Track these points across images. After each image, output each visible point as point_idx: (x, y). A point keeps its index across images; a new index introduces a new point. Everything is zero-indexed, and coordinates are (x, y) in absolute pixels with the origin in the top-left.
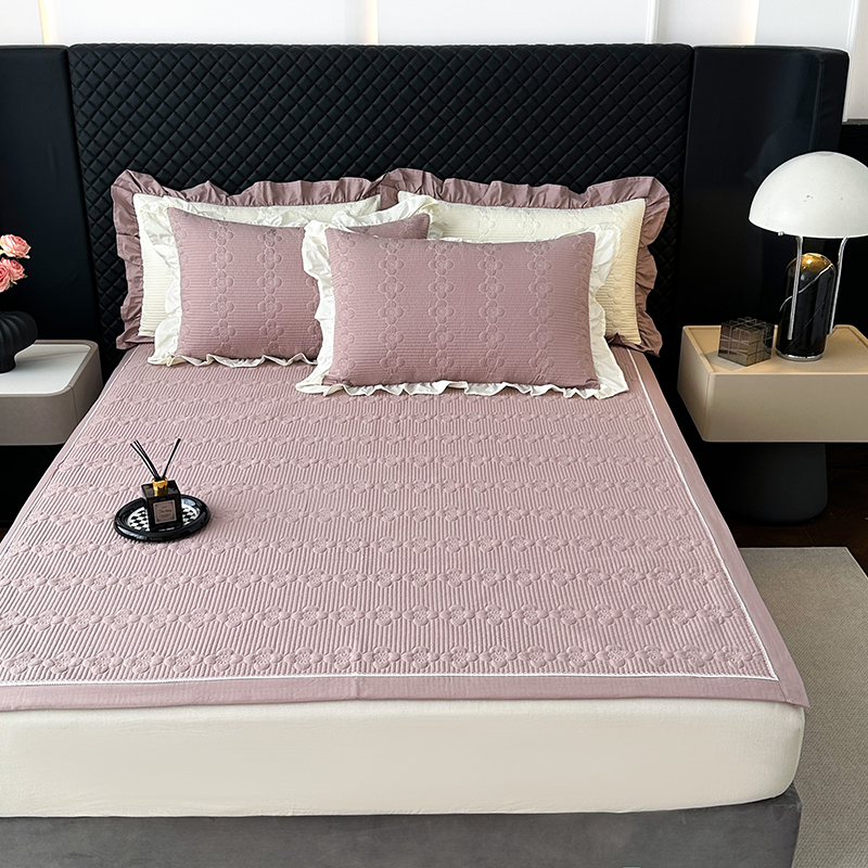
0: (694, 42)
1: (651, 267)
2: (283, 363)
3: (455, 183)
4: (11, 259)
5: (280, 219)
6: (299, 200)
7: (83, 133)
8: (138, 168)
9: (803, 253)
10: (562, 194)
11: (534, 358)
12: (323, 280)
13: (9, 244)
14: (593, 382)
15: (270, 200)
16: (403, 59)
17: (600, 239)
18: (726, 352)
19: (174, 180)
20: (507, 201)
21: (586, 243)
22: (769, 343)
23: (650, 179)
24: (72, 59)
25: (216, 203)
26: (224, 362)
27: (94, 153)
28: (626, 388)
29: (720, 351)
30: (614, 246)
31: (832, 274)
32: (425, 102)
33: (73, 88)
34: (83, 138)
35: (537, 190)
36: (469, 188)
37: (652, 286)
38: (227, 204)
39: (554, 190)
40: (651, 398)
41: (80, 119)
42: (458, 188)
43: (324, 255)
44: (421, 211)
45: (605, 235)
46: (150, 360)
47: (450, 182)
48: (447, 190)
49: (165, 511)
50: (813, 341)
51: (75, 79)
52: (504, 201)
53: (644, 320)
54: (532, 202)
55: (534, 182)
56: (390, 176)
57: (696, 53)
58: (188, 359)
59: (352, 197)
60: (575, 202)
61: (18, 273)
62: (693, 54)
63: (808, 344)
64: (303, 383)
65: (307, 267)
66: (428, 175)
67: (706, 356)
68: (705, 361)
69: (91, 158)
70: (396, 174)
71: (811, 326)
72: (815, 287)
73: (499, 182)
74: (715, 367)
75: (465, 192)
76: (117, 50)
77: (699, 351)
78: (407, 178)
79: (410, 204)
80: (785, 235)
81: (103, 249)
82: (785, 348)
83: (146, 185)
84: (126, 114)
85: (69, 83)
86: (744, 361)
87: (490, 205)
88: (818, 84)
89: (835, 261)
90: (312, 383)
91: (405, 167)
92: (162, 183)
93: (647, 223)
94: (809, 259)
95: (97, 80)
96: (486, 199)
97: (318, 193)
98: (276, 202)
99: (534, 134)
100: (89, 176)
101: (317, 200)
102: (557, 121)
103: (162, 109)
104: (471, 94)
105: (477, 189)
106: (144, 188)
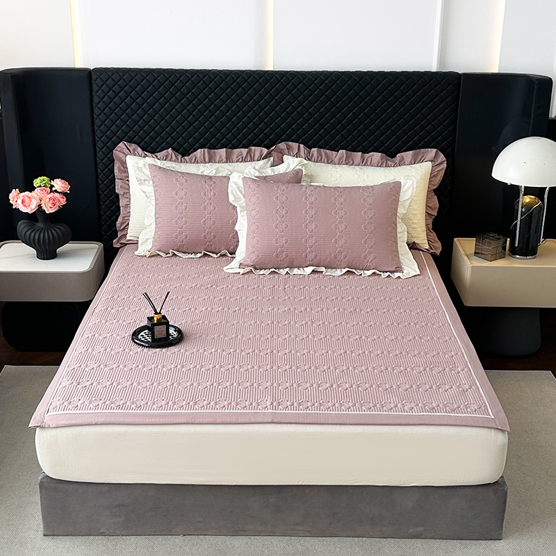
0: (461, 70)
1: (435, 202)
2: (214, 255)
3: (317, 151)
4: (59, 193)
5: (214, 171)
6: (224, 160)
7: (98, 120)
8: (129, 140)
9: (524, 195)
10: (382, 158)
11: (364, 254)
12: (240, 207)
13: (59, 184)
14: (399, 269)
15: (207, 160)
16: (288, 78)
17: (404, 185)
18: (479, 253)
19: (151, 148)
20: (348, 162)
21: (396, 188)
22: (504, 248)
23: (435, 150)
24: (94, 77)
25: (175, 161)
26: (180, 255)
27: (104, 131)
28: (418, 272)
29: (475, 253)
30: (413, 189)
31: (541, 208)
32: (300, 104)
33: (93, 93)
34: (97, 122)
35: (367, 155)
36: (326, 154)
37: (436, 214)
38: (181, 162)
39: (377, 156)
40: (433, 279)
41: (97, 111)
42: (319, 154)
43: (241, 192)
44: (298, 167)
45: (407, 183)
46: (136, 253)
47: (314, 150)
48: (313, 155)
49: (160, 331)
50: (530, 248)
51: (95, 88)
52: (347, 162)
53: (431, 234)
54: (364, 163)
55: (365, 151)
56: (278, 146)
57: (462, 77)
58: (159, 253)
59: (256, 159)
60: (389, 163)
61: (63, 201)
62: (460, 78)
63: (528, 249)
64: (228, 267)
65: (231, 199)
66: (302, 146)
67: (467, 255)
68: (466, 258)
69: (101, 134)
70: (282, 145)
71: (529, 238)
72: (531, 215)
73: (344, 151)
74: (472, 262)
75: (324, 156)
76: (121, 71)
77: (463, 252)
78: (289, 148)
79: (291, 163)
80: (512, 185)
81: (106, 188)
82: (514, 251)
83: (134, 150)
84: (124, 109)
85: (91, 90)
86: (489, 259)
87: (339, 164)
88: (534, 97)
89: (542, 200)
90: (233, 267)
91: (288, 141)
92: (143, 149)
93: (432, 177)
94: (527, 199)
95: (108, 89)
96: (336, 160)
97: (235, 156)
98: (211, 161)
99: (365, 122)
100: (100, 145)
101: (235, 160)
102: (379, 115)
103: (145, 106)
104: (329, 99)
105: (330, 155)
106: (133, 152)
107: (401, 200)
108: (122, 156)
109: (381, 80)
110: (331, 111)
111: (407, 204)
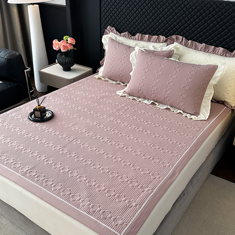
3: (191, 42)
5: (135, 45)
6: (147, 40)
7: (102, 14)
10: (223, 51)
12: (133, 64)
20: (205, 50)
26: (110, 81)
27: (104, 20)
28: (206, 119)
30: (223, 71)
32: (187, 16)
33: (101, 2)
34: (102, 16)
35: (217, 48)
36: (196, 44)
38: (129, 38)
39: (221, 49)
41: (102, 11)
42: (192, 44)
43: (136, 57)
44: (172, 49)
48: (188, 44)
52: (204, 50)
54: (214, 52)
55: (217, 46)
56: (172, 37)
58: (101, 78)
59: (161, 42)
60: (228, 54)
64: (119, 91)
65: (131, 59)
66: (184, 38)
70: (174, 37)
75: (194, 45)
78: (177, 39)
79: (176, 46)
84: (112, 10)
96: (199, 49)
97: (152, 39)
98: (141, 40)
99: (219, 30)
100: (102, 26)
101: (152, 41)
102: (228, 27)
103: (119, 10)
104: (201, 14)
105: (198, 45)
106: (112, 31)
107: (214, 76)
108: (108, 32)
109: (231, 7)
110: (202, 21)
111: (218, 79)
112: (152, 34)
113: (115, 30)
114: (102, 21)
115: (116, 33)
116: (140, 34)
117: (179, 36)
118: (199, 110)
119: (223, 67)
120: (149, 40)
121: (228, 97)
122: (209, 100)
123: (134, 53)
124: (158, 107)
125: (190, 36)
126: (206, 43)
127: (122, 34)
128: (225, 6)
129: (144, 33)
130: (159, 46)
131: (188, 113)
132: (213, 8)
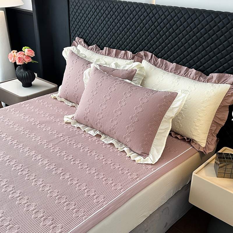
3: (161, 61)
10: (196, 74)
11: (125, 136)
14: (144, 154)
17: (179, 96)
20: (176, 71)
25: (94, 52)
28: (154, 163)
30: (182, 101)
33: (69, 9)
34: (71, 25)
35: (190, 70)
36: (166, 63)
37: (223, 124)
39: (193, 71)
41: (71, 19)
42: (162, 63)
44: (135, 68)
48: (158, 63)
51: (70, 6)
56: (140, 54)
59: (129, 58)
66: (153, 55)
70: (142, 53)
78: (146, 55)
84: (80, 19)
90: (69, 117)
93: (227, 96)
96: (170, 70)
97: (120, 54)
98: (108, 55)
99: (192, 47)
100: (72, 37)
101: (119, 57)
102: (202, 43)
103: (87, 19)
104: (171, 26)
105: (169, 65)
106: (80, 43)
107: (171, 107)
108: (76, 44)
109: (206, 17)
110: (172, 35)
111: (175, 111)
112: (120, 48)
113: (83, 43)
114: (71, 31)
115: (84, 45)
116: (108, 48)
117: (148, 52)
118: (149, 150)
119: (183, 95)
120: (116, 56)
121: (196, 134)
122: (165, 136)
123: (88, 71)
124: (103, 140)
125: (160, 53)
126: (178, 63)
127: (90, 47)
128: (198, 15)
129: (113, 47)
130: (125, 63)
131: (135, 152)
132: (185, 18)
